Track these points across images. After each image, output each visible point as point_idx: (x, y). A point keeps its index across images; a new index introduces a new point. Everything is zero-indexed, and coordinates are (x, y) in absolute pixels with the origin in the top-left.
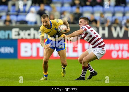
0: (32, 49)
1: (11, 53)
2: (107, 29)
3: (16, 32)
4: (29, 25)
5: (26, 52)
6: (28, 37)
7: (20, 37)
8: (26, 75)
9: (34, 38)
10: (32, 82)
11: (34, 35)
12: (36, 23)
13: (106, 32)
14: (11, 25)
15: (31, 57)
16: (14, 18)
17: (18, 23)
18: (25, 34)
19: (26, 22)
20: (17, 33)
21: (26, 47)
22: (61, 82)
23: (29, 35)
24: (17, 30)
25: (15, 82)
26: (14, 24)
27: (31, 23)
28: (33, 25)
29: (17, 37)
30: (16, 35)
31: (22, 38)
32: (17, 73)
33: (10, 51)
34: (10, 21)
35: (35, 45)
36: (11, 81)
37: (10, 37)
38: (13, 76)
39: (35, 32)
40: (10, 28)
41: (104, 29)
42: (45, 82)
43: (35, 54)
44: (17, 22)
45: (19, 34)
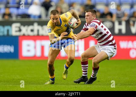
0: (35, 48)
1: (11, 52)
2: (124, 23)
3: (16, 27)
4: (32, 19)
5: (29, 51)
6: (31, 34)
7: (21, 33)
8: (28, 78)
9: (38, 35)
10: (36, 87)
11: (38, 31)
12: (40, 17)
13: (123, 27)
14: (11, 19)
15: (35, 57)
16: (14, 11)
17: (19, 17)
18: (27, 30)
19: (28, 16)
20: (17, 29)
21: (28, 45)
22: (69, 86)
23: (32, 31)
24: (18, 25)
25: (16, 86)
26: (14, 18)
27: (35, 17)
28: (37, 19)
29: (18, 34)
30: (16, 31)
31: (24, 35)
32: (18, 76)
33: (10, 50)
34: (10, 15)
35: (39, 43)
36: (11, 86)
37: (10, 33)
38: (13, 79)
39: (40, 28)
40: (10, 23)
41: (120, 23)
42: (52, 86)
43: (39, 54)
44: (18, 15)
45: (20, 30)
